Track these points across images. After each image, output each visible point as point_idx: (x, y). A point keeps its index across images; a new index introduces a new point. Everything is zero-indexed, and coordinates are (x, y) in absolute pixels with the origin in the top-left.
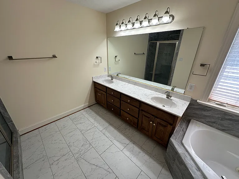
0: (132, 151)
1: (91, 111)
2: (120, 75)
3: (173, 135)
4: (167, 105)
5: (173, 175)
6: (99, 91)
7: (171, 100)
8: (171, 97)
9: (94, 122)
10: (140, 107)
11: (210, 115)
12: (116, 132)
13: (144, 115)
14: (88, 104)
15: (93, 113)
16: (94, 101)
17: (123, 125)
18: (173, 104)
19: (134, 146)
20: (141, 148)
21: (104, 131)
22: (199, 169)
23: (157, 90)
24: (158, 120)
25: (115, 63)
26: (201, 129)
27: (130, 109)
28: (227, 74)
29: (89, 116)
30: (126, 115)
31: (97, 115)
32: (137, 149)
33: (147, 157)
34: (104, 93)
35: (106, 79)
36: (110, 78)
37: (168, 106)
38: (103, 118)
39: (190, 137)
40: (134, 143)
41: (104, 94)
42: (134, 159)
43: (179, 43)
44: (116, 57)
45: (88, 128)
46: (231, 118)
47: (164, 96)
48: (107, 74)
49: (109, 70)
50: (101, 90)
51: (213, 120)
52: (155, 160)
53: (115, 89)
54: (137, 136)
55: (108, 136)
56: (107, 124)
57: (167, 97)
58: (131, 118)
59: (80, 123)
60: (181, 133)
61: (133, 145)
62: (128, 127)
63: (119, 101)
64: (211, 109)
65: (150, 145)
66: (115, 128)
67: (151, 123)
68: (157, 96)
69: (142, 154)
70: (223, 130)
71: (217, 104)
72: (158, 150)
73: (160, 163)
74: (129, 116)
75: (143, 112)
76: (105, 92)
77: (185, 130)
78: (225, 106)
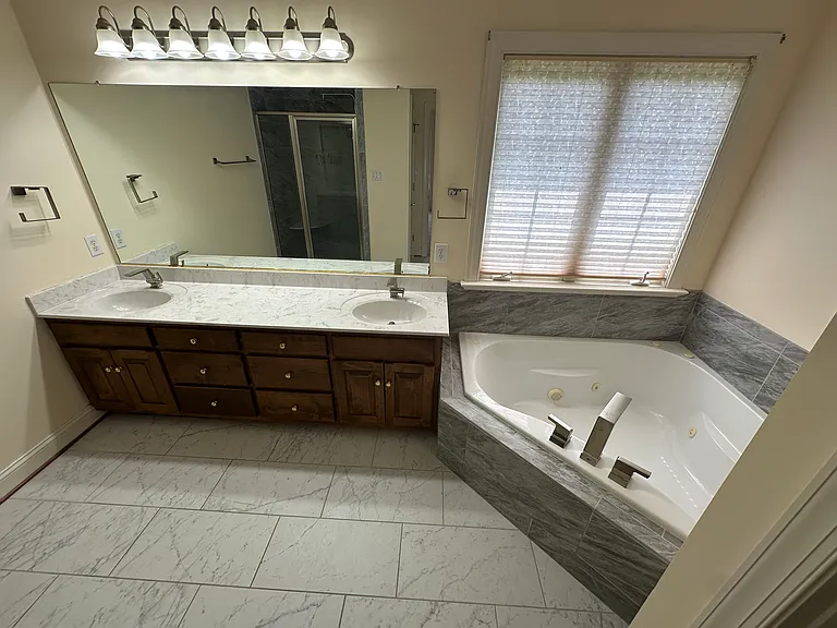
0: (350, 497)
1: (90, 461)
2: (188, 260)
3: (441, 388)
4: (397, 318)
5: (470, 479)
6: (103, 354)
7: (406, 299)
8: (402, 292)
9: (144, 498)
10: (328, 353)
11: (489, 308)
12: (268, 476)
13: (351, 372)
14: (49, 439)
15: (111, 465)
16: (85, 413)
17: (282, 439)
18: (413, 310)
19: (352, 478)
20: (373, 469)
21: (216, 500)
22: (514, 429)
23: (356, 282)
24: (396, 367)
25: (137, 208)
26: (482, 348)
27: (291, 372)
28: (499, 208)
29: (92, 489)
30: (281, 398)
31: (139, 464)
32: (361, 481)
33: (397, 483)
34: (142, 355)
35: (117, 292)
36: (144, 284)
37: (404, 318)
38: (184, 459)
39: (474, 374)
40: (346, 472)
41: (142, 362)
42: (370, 512)
43: (358, 124)
44: (133, 179)
45: (129, 536)
46: (521, 301)
47: (385, 295)
48: (113, 266)
49: (117, 245)
50: (115, 348)
51: (496, 318)
52: (420, 477)
53: (204, 321)
54: (345, 444)
55: (244, 508)
56: (214, 472)
57: (394, 296)
58: (306, 400)
59: (61, 544)
60: (454, 374)
61: (345, 477)
62: (302, 434)
63: (240, 361)
64: (487, 294)
65: (390, 447)
66: (259, 462)
67: (378, 384)
68: (364, 300)
69: (382, 483)
70: (514, 332)
71: (495, 280)
72: (414, 448)
73: (434, 474)
74: (295, 397)
75: (345, 364)
76: (147, 349)
77: (458, 365)
78: (508, 280)
